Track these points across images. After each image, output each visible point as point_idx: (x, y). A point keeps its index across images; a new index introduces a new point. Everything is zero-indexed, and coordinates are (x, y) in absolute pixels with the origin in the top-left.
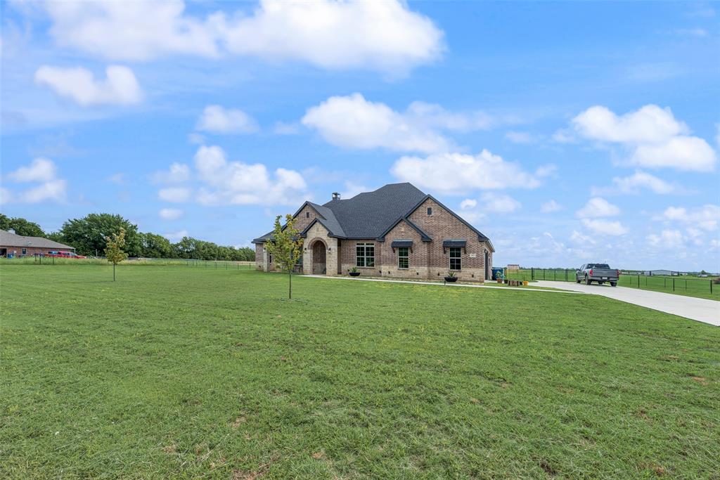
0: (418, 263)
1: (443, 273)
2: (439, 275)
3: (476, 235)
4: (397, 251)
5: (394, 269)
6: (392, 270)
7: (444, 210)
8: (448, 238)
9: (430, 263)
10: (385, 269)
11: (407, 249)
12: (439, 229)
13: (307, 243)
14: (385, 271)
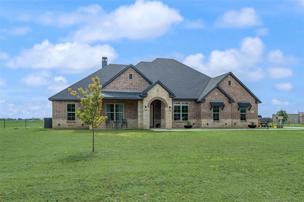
0: (226, 117)
1: (237, 123)
2: (235, 124)
3: (254, 99)
4: (212, 109)
5: (211, 121)
6: (209, 123)
7: (238, 83)
8: (240, 101)
9: (233, 117)
10: (204, 121)
11: (218, 107)
12: (235, 95)
13: (147, 102)
14: (204, 123)
